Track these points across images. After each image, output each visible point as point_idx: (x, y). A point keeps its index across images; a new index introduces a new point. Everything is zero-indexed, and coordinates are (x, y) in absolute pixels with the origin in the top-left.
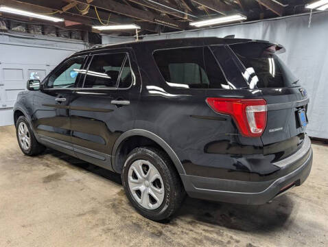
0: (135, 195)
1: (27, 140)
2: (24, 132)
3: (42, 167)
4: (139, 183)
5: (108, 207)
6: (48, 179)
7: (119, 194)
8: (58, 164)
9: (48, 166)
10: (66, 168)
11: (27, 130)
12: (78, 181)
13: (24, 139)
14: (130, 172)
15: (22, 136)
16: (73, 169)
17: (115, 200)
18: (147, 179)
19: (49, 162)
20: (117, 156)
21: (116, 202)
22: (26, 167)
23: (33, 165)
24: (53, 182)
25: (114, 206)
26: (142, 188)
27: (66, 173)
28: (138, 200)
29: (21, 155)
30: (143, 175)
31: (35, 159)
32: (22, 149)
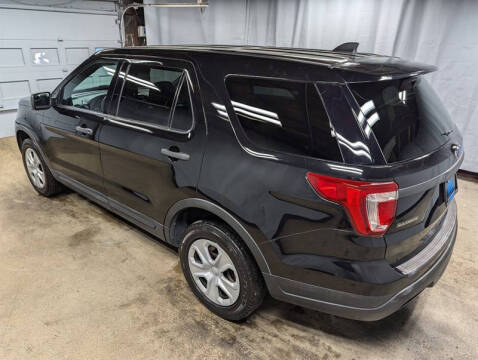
0: (199, 283)
1: (40, 174)
2: (35, 162)
3: (65, 218)
4: (205, 269)
5: (161, 292)
6: (79, 239)
7: (176, 269)
8: (88, 213)
9: (74, 216)
10: (100, 219)
11: (39, 162)
12: (118, 245)
13: (35, 172)
14: (192, 252)
15: (32, 168)
16: (110, 221)
17: (170, 279)
19: (75, 209)
20: (172, 228)
21: (172, 284)
22: (42, 217)
23: (52, 213)
24: (83, 246)
25: (169, 290)
26: (208, 275)
27: (100, 229)
29: (32, 195)
31: (55, 202)
32: (35, 187)
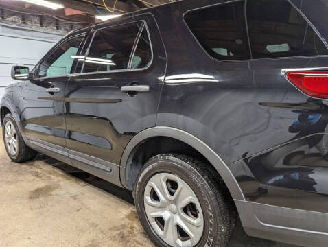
0: (154, 225)
1: (14, 142)
2: (11, 133)
3: (30, 177)
4: (162, 208)
5: (113, 238)
6: (36, 194)
7: (128, 217)
8: (50, 173)
9: (38, 176)
10: (60, 178)
11: (14, 131)
12: (75, 197)
13: (11, 141)
14: (147, 191)
15: (9, 138)
16: (69, 179)
17: (124, 226)
18: (175, 202)
19: (39, 171)
20: (128, 167)
21: (125, 231)
22: (10, 176)
23: (19, 174)
24: (41, 199)
25: (122, 237)
26: (166, 215)
27: (59, 184)
28: (160, 232)
29: (7, 161)
30: (168, 195)
31: (24, 166)
32: (9, 154)
